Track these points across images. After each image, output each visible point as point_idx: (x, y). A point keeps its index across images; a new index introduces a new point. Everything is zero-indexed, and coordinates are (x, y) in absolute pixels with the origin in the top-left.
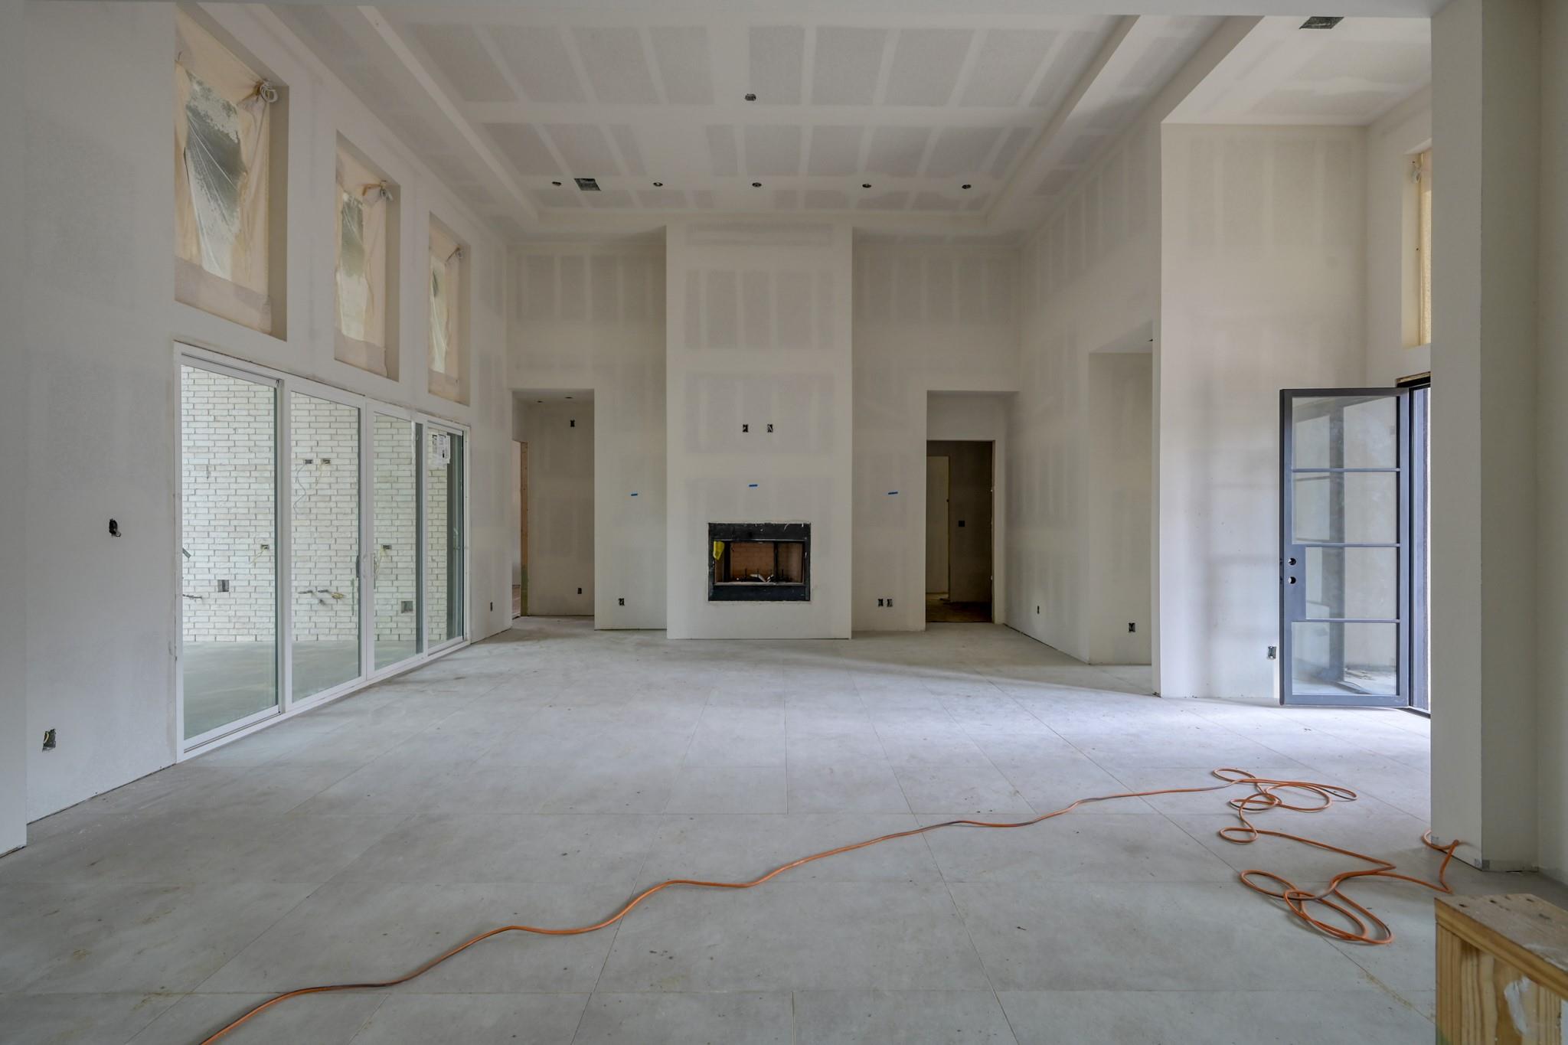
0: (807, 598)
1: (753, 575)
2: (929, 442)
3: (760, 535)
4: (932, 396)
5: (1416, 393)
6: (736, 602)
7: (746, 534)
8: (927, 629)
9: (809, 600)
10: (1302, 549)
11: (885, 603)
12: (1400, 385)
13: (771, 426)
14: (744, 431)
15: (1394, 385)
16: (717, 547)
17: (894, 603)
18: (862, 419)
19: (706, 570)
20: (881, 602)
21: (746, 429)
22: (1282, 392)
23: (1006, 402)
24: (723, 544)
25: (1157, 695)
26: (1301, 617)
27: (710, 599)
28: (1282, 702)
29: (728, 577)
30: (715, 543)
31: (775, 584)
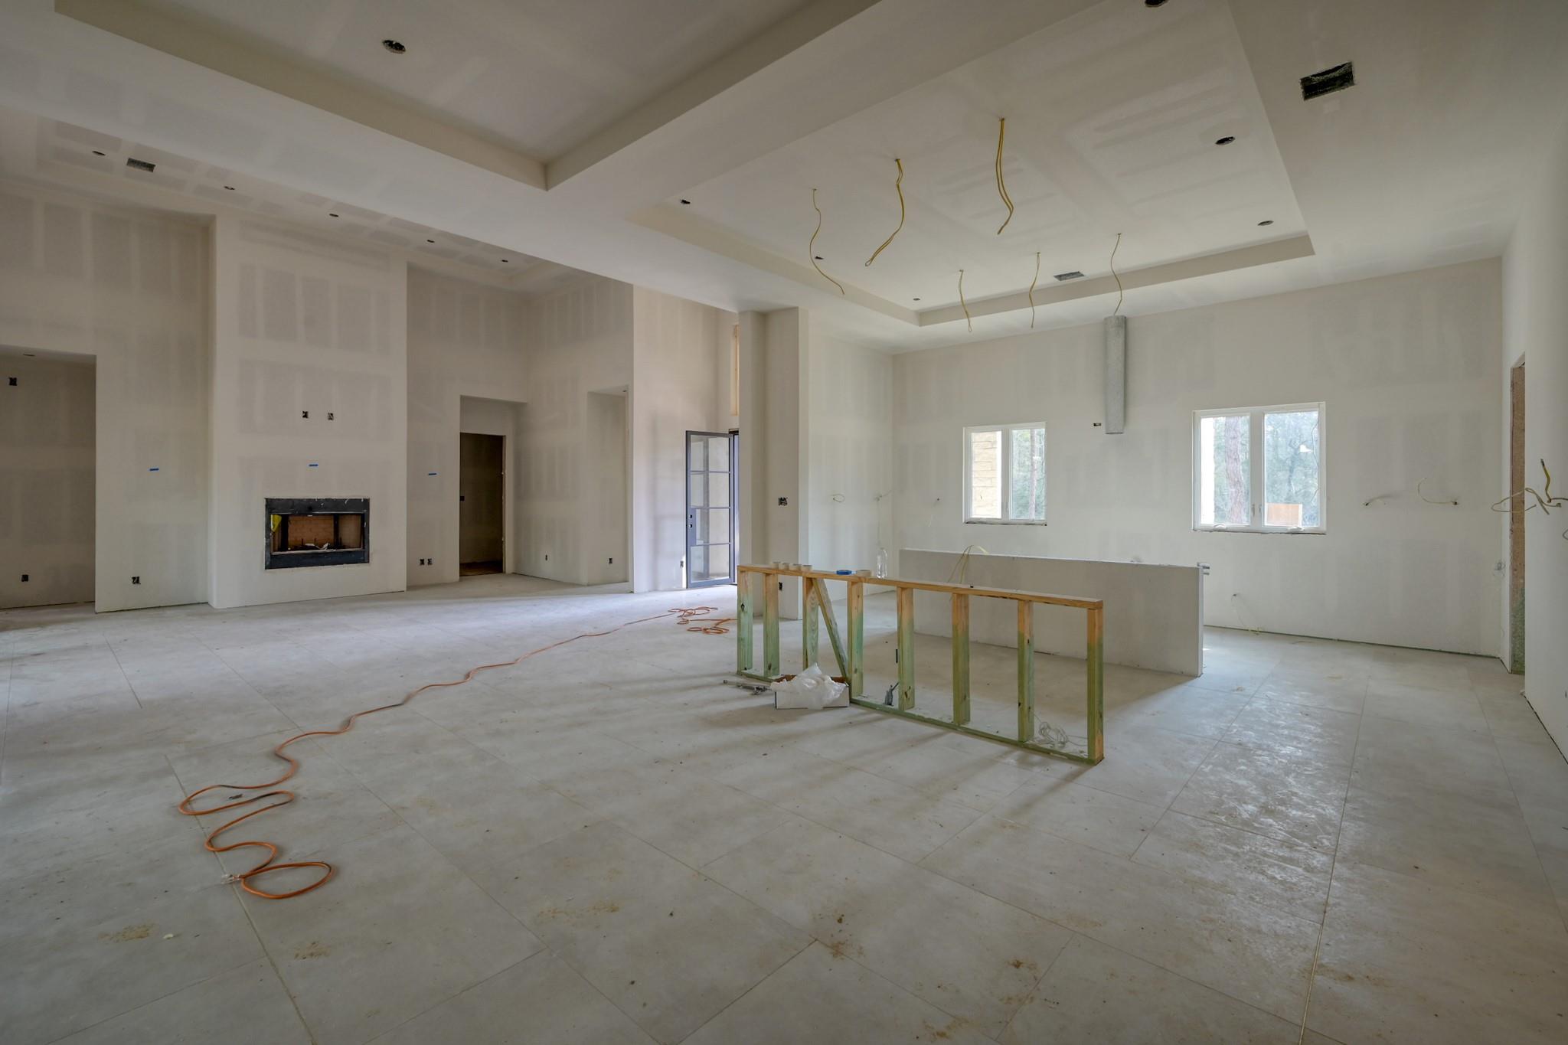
0: (366, 560)
1: (309, 545)
2: (461, 433)
3: (320, 508)
4: (463, 399)
5: (736, 436)
6: (296, 568)
7: (307, 508)
8: (461, 580)
9: (368, 562)
10: (694, 510)
11: (426, 562)
12: (730, 432)
13: (332, 414)
14: (304, 417)
15: (727, 433)
16: (274, 521)
17: (433, 561)
18: (414, 414)
19: (262, 542)
20: (422, 562)
21: (306, 415)
22: (687, 432)
23: (517, 410)
24: (280, 518)
25: (632, 592)
26: (694, 544)
27: (267, 568)
28: (687, 587)
29: (284, 546)
30: (272, 516)
31: (335, 550)
